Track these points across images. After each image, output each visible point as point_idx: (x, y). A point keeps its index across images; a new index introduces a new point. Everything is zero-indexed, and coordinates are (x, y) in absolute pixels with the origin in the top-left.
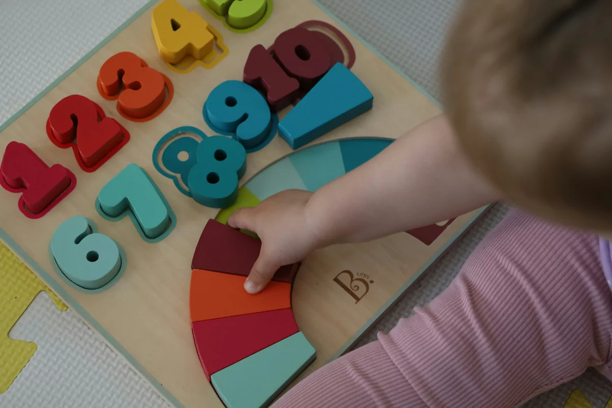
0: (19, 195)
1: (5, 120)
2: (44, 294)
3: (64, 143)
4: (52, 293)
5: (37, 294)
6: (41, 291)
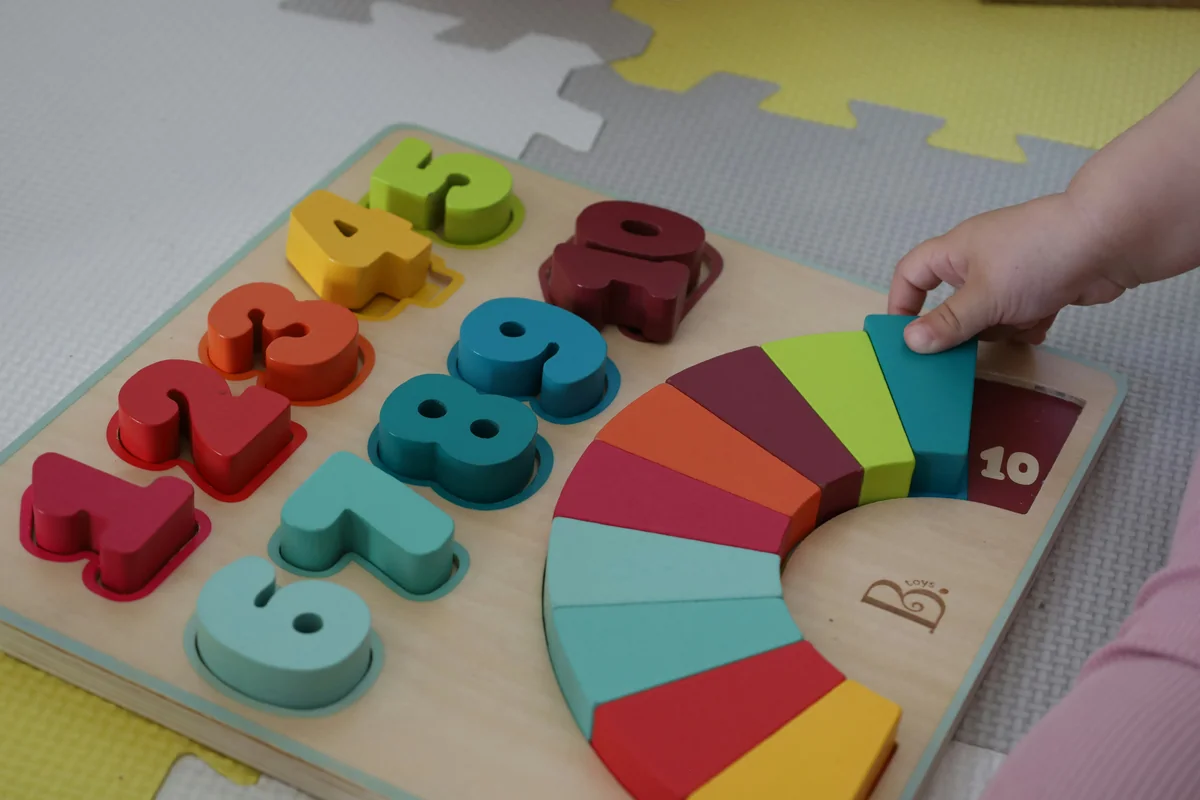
0: (80, 565)
2: (188, 761)
3: (158, 461)
4: (211, 755)
5: (174, 763)
6: (180, 757)
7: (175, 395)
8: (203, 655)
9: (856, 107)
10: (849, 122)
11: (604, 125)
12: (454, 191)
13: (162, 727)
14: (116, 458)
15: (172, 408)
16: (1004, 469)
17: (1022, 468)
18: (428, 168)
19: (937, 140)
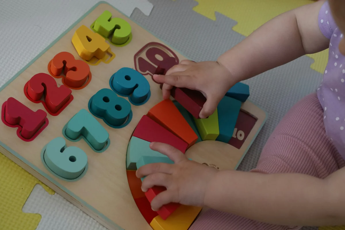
1: (2, 84)
2: (38, 186)
3: (36, 100)
4: (44, 185)
5: (35, 186)
6: (37, 184)
7: (43, 85)
8: (45, 160)
9: (217, 14)
10: (214, 18)
11: (154, 7)
12: (117, 30)
13: (32, 176)
14: (26, 97)
15: (43, 89)
16: (236, 135)
17: (240, 135)
18: (111, 21)
19: (235, 28)
